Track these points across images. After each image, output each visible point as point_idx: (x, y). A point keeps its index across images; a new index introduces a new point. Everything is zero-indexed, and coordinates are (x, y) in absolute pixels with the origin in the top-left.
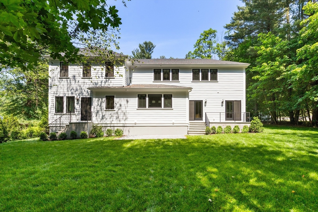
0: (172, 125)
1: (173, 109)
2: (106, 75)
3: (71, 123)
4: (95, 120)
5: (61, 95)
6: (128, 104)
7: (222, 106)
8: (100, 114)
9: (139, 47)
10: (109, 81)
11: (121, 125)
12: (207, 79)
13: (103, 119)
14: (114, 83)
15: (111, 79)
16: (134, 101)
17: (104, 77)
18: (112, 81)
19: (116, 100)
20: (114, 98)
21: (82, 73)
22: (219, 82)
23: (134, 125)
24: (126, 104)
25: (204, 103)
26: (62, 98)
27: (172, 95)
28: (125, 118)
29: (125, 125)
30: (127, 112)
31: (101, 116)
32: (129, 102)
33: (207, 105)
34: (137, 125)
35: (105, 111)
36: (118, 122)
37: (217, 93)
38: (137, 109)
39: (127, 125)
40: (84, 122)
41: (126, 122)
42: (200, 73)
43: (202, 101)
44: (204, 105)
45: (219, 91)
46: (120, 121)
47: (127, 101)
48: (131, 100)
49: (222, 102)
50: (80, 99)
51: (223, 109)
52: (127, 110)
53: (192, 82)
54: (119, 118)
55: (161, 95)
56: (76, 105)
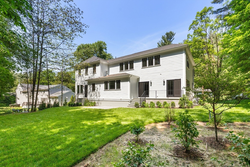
0: (120, 100)
1: (121, 90)
2: (93, 72)
3: (78, 99)
4: (89, 97)
5: (79, 85)
6: (101, 88)
7: (164, 85)
8: (90, 94)
9: (162, 39)
10: (94, 75)
11: (98, 100)
12: (152, 64)
13: (91, 96)
14: (96, 76)
15: (95, 74)
16: (103, 86)
17: (92, 73)
18: (95, 75)
19: (96, 85)
20: (95, 84)
21: (85, 73)
22: (161, 66)
23: (103, 100)
24: (100, 88)
25: (150, 83)
26: (79, 86)
27: (120, 80)
28: (99, 96)
29: (99, 100)
30: (100, 92)
31: (90, 95)
32: (101, 86)
33: (152, 85)
34: (104, 100)
35: (92, 92)
36: (97, 98)
37: (160, 74)
38: (104, 91)
39: (100, 100)
40: (86, 98)
41: (100, 98)
42: (147, 61)
43: (149, 82)
44: (150, 85)
45: (161, 73)
46: (97, 97)
47: (100, 86)
48: (102, 85)
49: (164, 82)
50: (84, 86)
51: (165, 88)
52: (100, 91)
53: (142, 68)
54: (97, 96)
55: (115, 81)
56: (83, 89)
